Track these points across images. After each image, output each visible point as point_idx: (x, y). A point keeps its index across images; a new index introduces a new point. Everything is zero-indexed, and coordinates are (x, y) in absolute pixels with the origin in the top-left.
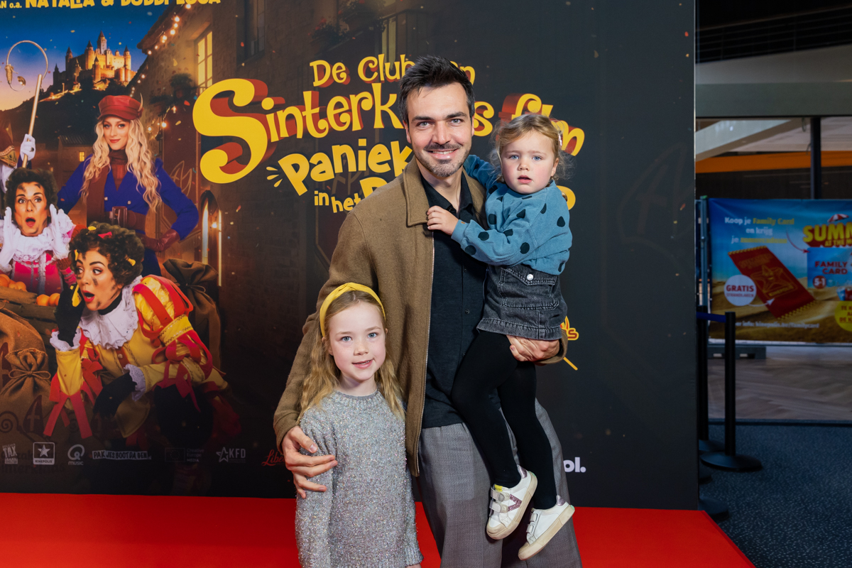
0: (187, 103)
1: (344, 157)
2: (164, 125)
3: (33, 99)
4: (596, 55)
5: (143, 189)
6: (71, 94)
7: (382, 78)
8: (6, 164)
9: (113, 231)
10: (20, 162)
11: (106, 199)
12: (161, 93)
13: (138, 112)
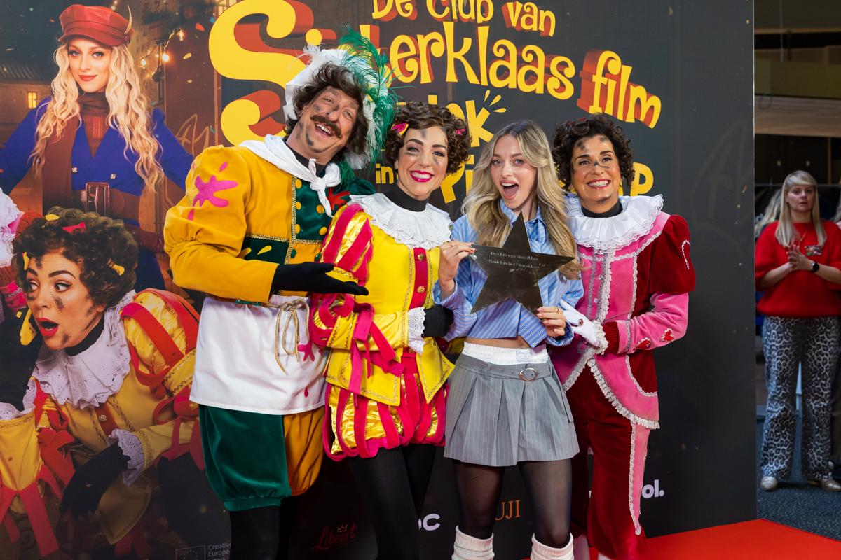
0: (199, 27)
2: (166, 58)
4: (671, 12)
5: (134, 156)
7: (455, 17)
9: (88, 220)
11: (75, 170)
12: (160, 8)
13: (126, 35)
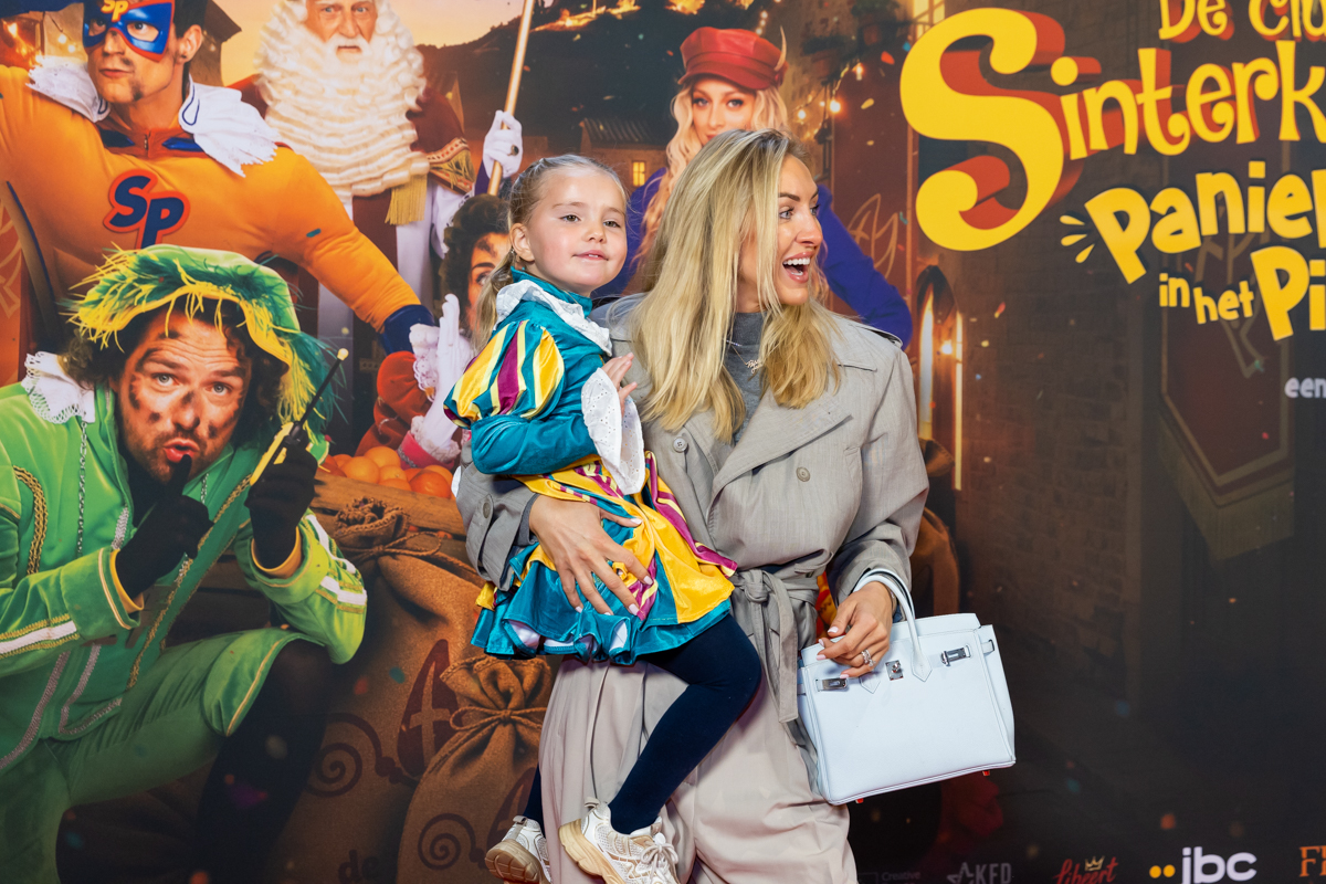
0: (887, 58)
1: (1220, 201)
2: (835, 107)
3: (516, 24)
6: (613, 17)
7: (1297, 32)
8: (446, 184)
10: (483, 181)
12: (829, 29)
13: (775, 73)
